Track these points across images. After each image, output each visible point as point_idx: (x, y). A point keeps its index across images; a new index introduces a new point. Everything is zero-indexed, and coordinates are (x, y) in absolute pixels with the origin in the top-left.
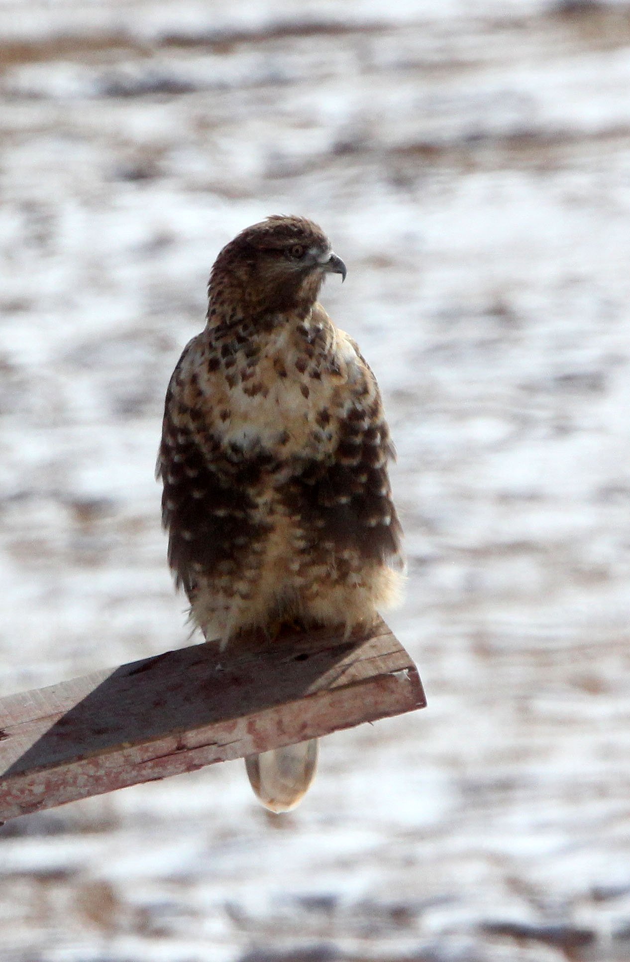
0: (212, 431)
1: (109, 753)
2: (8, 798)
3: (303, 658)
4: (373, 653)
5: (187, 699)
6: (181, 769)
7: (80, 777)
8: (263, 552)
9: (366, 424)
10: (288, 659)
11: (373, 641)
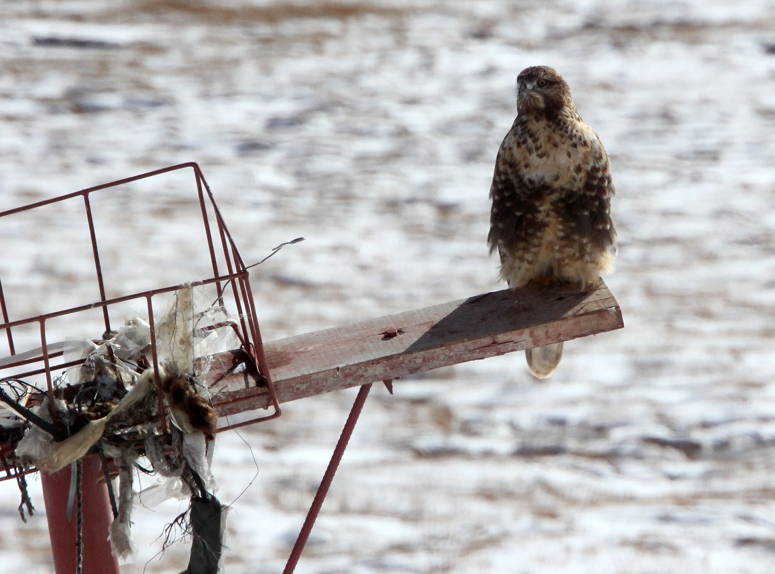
0: (519, 173)
1: (456, 344)
2: (403, 365)
3: (561, 299)
4: (597, 298)
5: (499, 318)
6: (494, 354)
7: (441, 356)
8: (541, 238)
9: (600, 175)
10: (553, 299)
11: (598, 292)
